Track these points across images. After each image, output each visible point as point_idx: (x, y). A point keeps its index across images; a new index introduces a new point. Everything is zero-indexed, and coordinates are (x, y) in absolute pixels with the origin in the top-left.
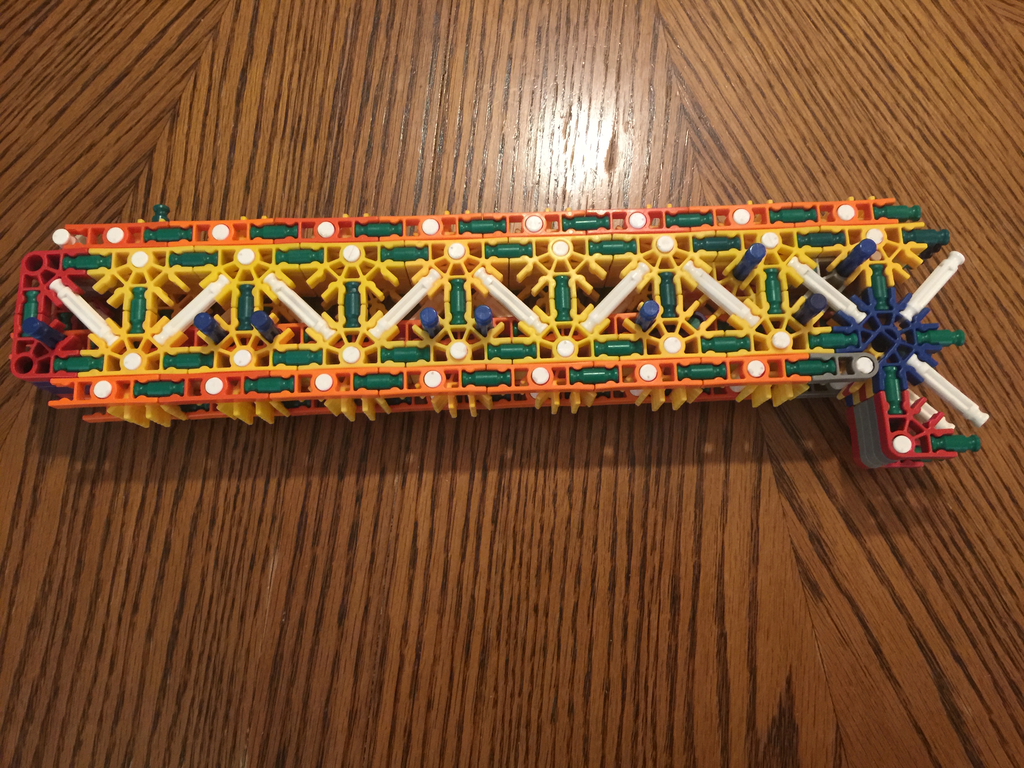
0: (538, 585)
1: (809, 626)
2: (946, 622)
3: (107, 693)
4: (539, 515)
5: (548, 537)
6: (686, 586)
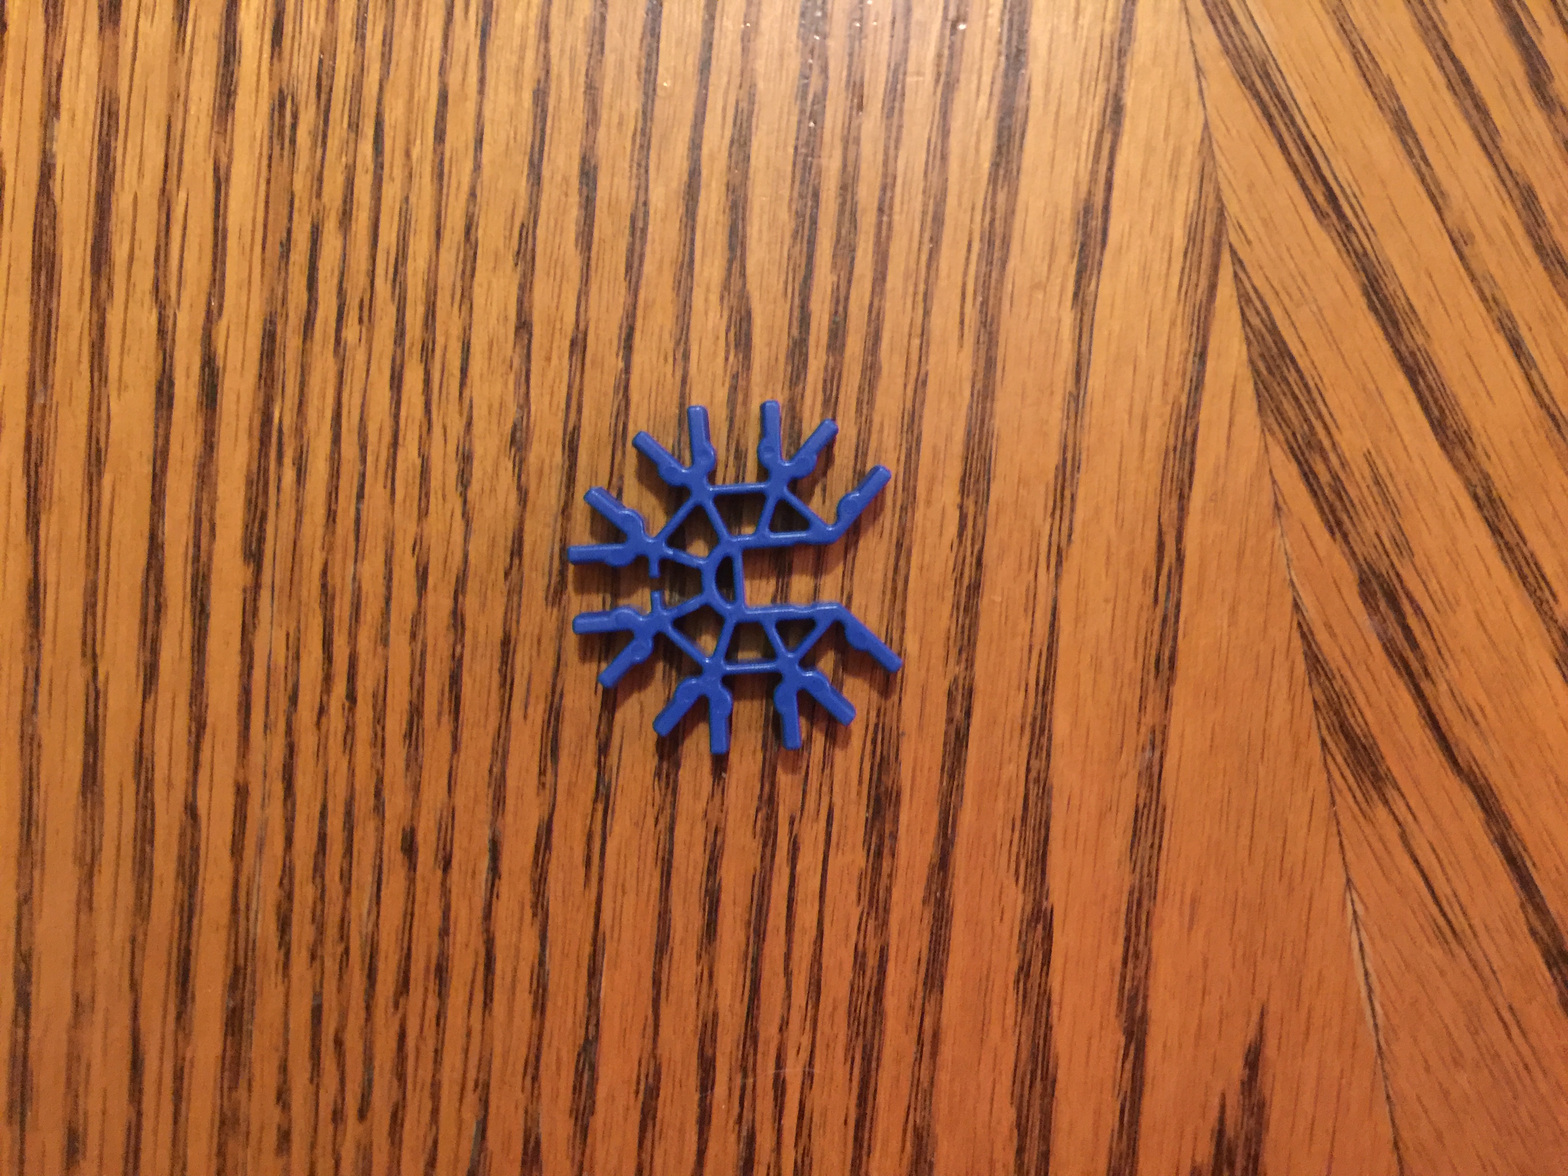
0: (413, 763)
1: (1335, 879)
4: (412, 528)
5: (447, 604)
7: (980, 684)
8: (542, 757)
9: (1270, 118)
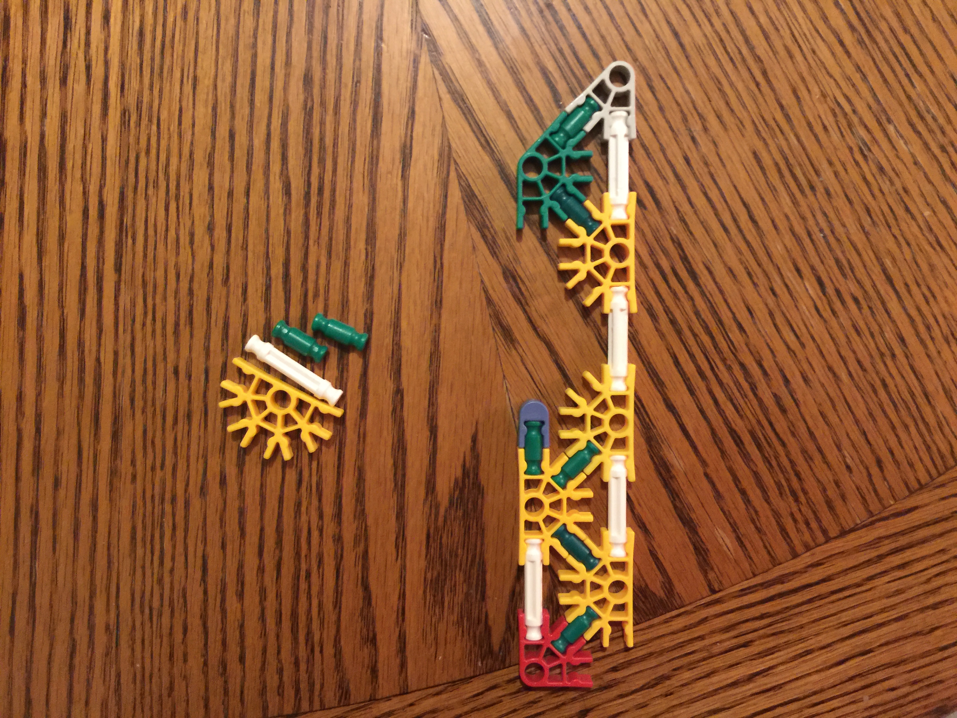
0: (177, 342)
1: (500, 376)
4: (174, 259)
5: (187, 285)
7: (375, 310)
8: (223, 340)
9: (464, 114)
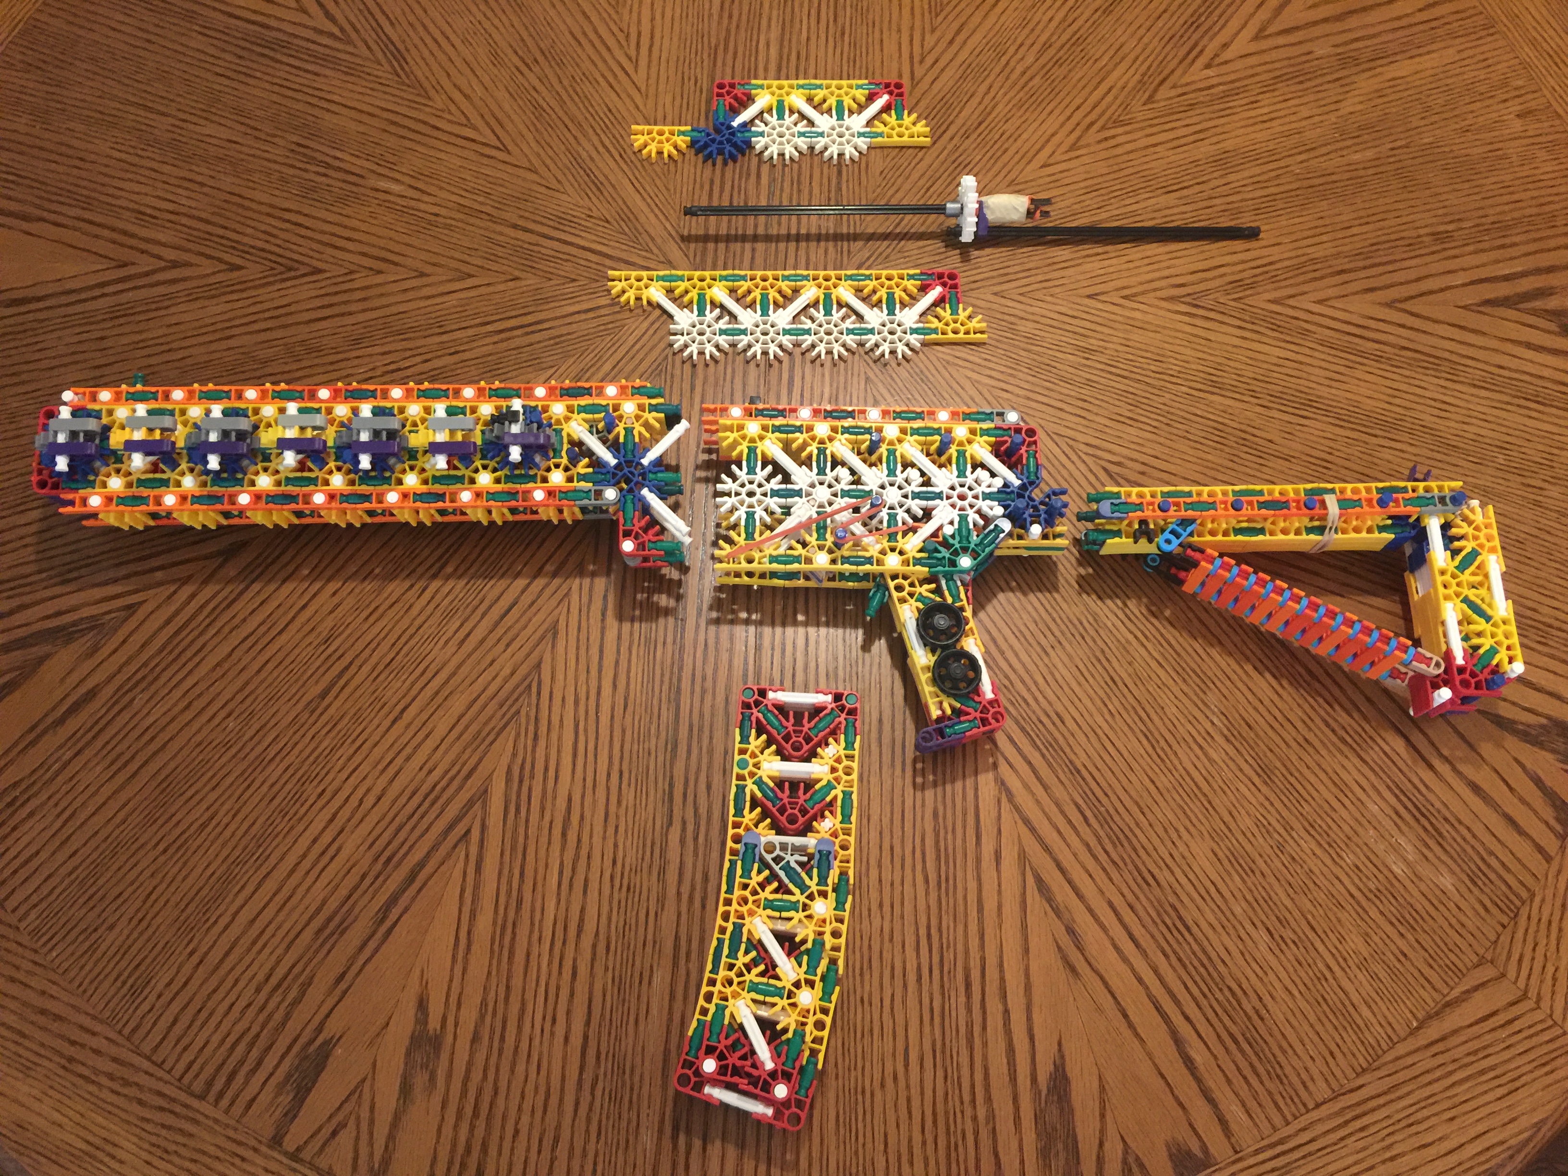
2: (1175, 990)
3: (536, 1088)
6: (975, 975)
